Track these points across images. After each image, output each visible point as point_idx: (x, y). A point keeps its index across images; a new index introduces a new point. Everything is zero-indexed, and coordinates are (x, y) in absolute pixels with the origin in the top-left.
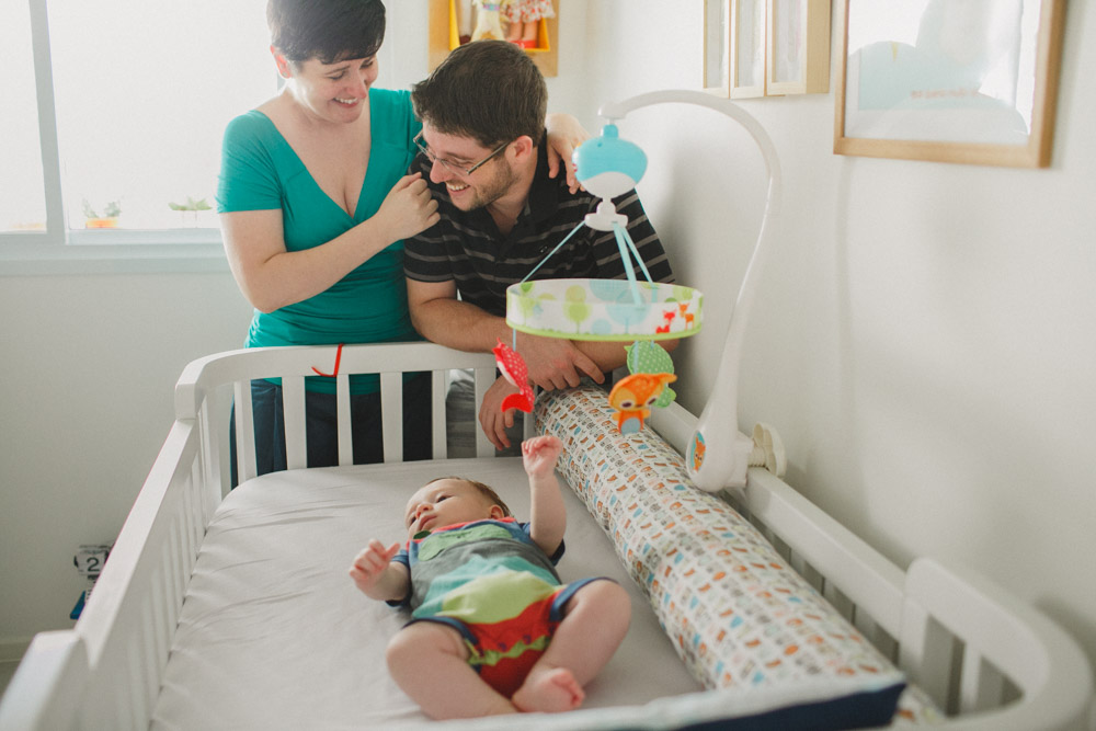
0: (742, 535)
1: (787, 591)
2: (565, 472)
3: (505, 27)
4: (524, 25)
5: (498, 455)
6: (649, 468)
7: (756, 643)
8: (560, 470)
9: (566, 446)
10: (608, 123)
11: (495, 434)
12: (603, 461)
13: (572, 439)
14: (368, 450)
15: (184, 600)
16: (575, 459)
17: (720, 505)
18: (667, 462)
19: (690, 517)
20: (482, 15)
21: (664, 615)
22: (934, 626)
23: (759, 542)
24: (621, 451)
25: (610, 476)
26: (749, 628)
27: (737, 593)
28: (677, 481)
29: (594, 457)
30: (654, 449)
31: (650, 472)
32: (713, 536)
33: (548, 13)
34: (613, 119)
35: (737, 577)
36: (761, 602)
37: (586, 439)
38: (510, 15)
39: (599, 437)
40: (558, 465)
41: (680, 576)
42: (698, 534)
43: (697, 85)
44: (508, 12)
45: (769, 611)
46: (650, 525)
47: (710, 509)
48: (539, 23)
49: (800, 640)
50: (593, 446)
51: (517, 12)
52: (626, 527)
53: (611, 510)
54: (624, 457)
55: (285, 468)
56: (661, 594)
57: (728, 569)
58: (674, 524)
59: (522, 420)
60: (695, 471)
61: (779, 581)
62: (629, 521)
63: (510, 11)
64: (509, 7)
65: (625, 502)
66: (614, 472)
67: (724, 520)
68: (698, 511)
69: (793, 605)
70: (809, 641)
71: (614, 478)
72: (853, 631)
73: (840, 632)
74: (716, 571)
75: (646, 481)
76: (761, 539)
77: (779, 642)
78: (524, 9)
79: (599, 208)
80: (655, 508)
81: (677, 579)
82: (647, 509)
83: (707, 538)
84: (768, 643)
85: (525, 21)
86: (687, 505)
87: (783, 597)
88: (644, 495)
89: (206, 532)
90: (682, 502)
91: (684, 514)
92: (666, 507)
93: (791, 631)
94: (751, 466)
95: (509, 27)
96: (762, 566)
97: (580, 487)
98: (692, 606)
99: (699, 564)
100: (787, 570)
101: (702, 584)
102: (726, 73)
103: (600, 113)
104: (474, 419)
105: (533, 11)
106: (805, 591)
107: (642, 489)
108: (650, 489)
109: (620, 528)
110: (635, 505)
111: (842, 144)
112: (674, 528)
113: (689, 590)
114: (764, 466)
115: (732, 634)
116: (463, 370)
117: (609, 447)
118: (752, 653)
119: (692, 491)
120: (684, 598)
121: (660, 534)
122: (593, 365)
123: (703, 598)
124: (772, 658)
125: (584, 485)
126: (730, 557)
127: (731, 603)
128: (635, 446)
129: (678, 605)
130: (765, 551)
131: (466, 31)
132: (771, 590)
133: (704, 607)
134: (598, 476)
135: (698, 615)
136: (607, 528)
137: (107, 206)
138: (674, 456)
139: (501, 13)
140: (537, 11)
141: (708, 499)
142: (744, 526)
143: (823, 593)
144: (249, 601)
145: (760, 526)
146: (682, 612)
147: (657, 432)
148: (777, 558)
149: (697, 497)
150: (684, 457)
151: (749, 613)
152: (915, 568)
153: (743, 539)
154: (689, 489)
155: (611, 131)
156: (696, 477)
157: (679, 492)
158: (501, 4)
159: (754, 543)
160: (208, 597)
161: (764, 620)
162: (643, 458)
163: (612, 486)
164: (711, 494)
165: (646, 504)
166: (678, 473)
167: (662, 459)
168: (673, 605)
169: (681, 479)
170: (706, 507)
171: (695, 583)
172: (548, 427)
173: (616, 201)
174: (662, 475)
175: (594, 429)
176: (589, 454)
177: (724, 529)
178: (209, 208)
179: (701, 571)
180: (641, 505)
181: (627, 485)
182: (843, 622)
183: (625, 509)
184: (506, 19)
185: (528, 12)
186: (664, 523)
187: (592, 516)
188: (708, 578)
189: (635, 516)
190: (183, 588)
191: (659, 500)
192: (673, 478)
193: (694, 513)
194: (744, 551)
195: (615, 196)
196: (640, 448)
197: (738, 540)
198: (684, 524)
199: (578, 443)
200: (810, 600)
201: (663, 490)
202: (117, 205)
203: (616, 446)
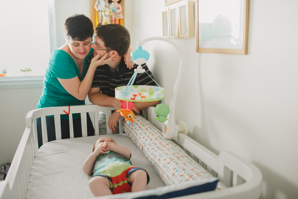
0: (178, 149)
1: (189, 162)
2: (131, 137)
3: (110, 21)
4: (115, 21)
5: (113, 133)
6: (153, 134)
7: (182, 175)
8: (129, 136)
9: (131, 130)
10: (139, 46)
11: (112, 128)
12: (141, 133)
13: (132, 128)
14: (78, 134)
15: (30, 175)
16: (133, 133)
17: (172, 142)
18: (157, 133)
19: (164, 146)
20: (104, 18)
21: (159, 171)
22: (226, 168)
23: (182, 151)
24: (145, 130)
25: (143, 137)
26: (180, 172)
27: (177, 164)
28: (160, 137)
29: (138, 132)
30: (154, 129)
31: (153, 135)
32: (170, 150)
33: (122, 17)
34: (141, 45)
35: (177, 160)
36: (183, 165)
37: (136, 128)
38: (112, 18)
39: (140, 127)
40: (129, 135)
41: (162, 161)
42: (166, 150)
43: (161, 36)
44: (111, 17)
45: (185, 167)
46: (154, 148)
47: (169, 144)
48: (119, 20)
49: (193, 174)
50: (138, 129)
51: (113, 17)
52: (148, 149)
53: (143, 146)
54: (146, 132)
55: (56, 140)
56: (157, 166)
57: (174, 158)
58: (160, 148)
59: (119, 124)
60: (165, 134)
61: (187, 160)
62: (149, 148)
63: (112, 17)
64: (111, 16)
65: (147, 143)
66: (144, 136)
67: (173, 146)
68: (166, 144)
69: (191, 166)
70: (195, 174)
71: (144, 137)
72: (206, 171)
73: (203, 171)
74: (172, 159)
75: (152, 138)
76: (182, 150)
77: (188, 175)
78: (115, 16)
79: (138, 67)
80: (155, 144)
81: (161, 161)
82: (153, 145)
83: (169, 151)
84: (185, 175)
85: (116, 19)
86: (163, 143)
87: (188, 164)
88: (152, 141)
89: (35, 157)
90: (162, 142)
91: (162, 145)
92: (158, 144)
93: (191, 172)
94: (179, 132)
95: (112, 21)
96: (183, 157)
97: (135, 140)
98: (166, 168)
99: (167, 157)
100: (189, 157)
101: (168, 162)
102: (168, 32)
103: (137, 43)
104: (106, 124)
105: (118, 17)
106: (194, 162)
107: (151, 140)
108: (153, 139)
109: (146, 150)
110: (150, 144)
111: (198, 50)
112: (160, 149)
113: (165, 164)
114: (182, 132)
115: (176, 174)
116: (103, 111)
117: (142, 129)
118: (181, 178)
119: (164, 139)
120: (164, 166)
121: (157, 151)
122: (137, 109)
123: (168, 166)
124: (186, 179)
125: (136, 140)
126: (175, 155)
127: (176, 166)
128: (149, 129)
129: (162, 168)
130: (183, 153)
131: (100, 22)
132: (185, 162)
133: (169, 168)
134: (140, 137)
135: (167, 170)
136: (143, 150)
137: (3, 71)
138: (159, 131)
139: (109, 17)
140: (119, 17)
141: (168, 141)
142: (178, 147)
143: (198, 163)
144: (48, 175)
145: (182, 147)
146: (163, 170)
147: (154, 125)
148: (186, 155)
149: (166, 141)
150: (162, 131)
151: (180, 168)
152: (220, 154)
153: (178, 150)
154: (163, 139)
155: (140, 48)
156: (165, 135)
157: (161, 140)
158: (109, 15)
159: (181, 151)
160: (37, 174)
161: (184, 170)
162: (151, 132)
163: (144, 139)
164: (169, 140)
165: (153, 143)
166: (160, 135)
167: (157, 132)
168: (161, 168)
169: (161, 136)
170: (168, 143)
171: (166, 162)
172: (126, 125)
173: (142, 65)
174: (156, 136)
175: (138, 125)
176: (137, 132)
177: (173, 148)
178: (32, 71)
179: (168, 159)
180: (151, 144)
181: (147, 139)
182: (204, 169)
183: (147, 145)
184: (111, 19)
185: (116, 17)
186: (157, 148)
187: (138, 148)
188: (169, 160)
189: (150, 146)
190: (30, 172)
191: (156, 142)
192: (159, 136)
193: (165, 145)
194: (178, 153)
195: (142, 64)
196: (150, 129)
197: (177, 151)
198: (163, 148)
199: (134, 129)
200: (195, 164)
201: (157, 139)
202: (6, 71)
203: (144, 129)
